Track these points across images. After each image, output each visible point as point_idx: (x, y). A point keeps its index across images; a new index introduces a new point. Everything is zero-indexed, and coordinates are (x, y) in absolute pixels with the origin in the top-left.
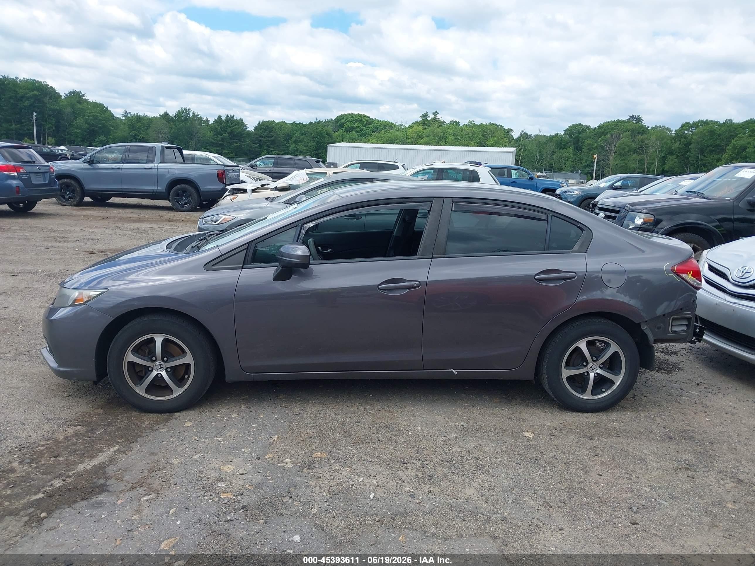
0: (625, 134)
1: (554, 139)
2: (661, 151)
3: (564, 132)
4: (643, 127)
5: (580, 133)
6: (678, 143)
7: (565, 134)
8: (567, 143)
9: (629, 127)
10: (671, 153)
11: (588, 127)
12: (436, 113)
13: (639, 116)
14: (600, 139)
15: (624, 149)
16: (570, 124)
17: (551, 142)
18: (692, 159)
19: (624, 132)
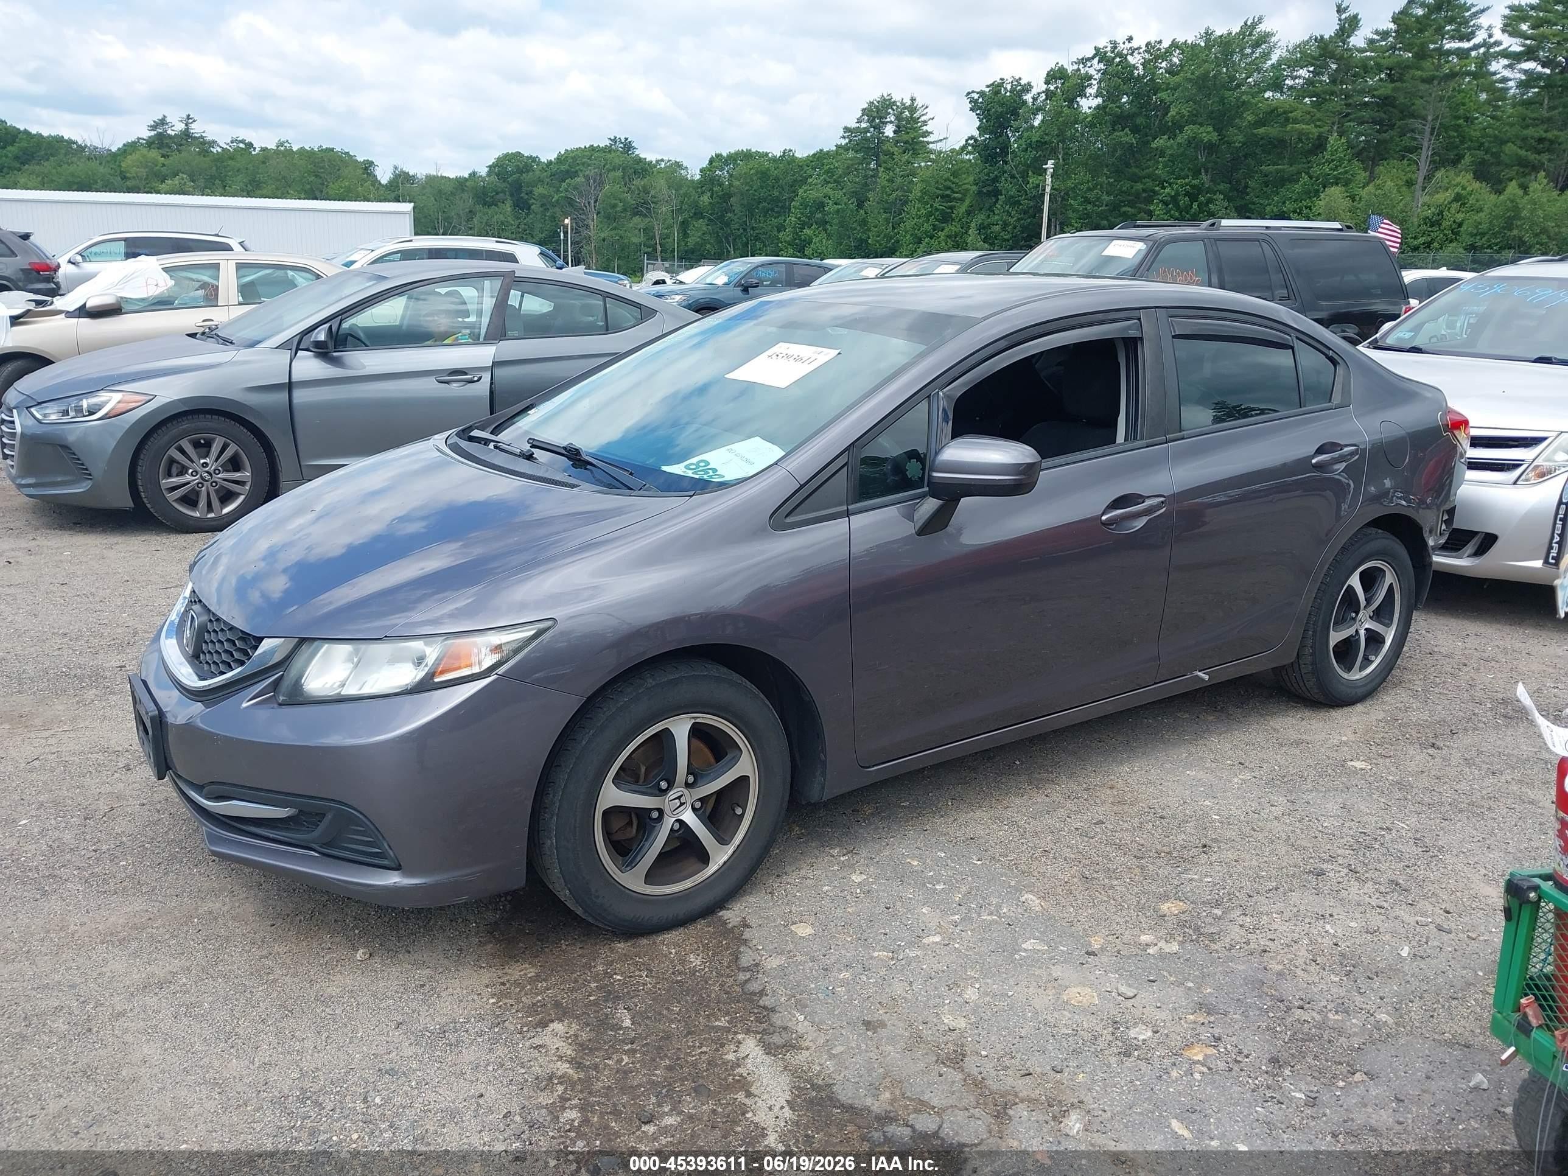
0: (611, 175)
1: (468, 184)
2: (680, 211)
3: (487, 169)
4: (640, 161)
5: (521, 172)
6: (709, 194)
7: (489, 174)
8: (497, 193)
9: (617, 161)
10: (698, 214)
11: (534, 159)
12: (188, 120)
13: (626, 139)
14: (564, 185)
15: (614, 206)
16: (498, 154)
17: (463, 190)
18: (736, 226)
19: (609, 171)
